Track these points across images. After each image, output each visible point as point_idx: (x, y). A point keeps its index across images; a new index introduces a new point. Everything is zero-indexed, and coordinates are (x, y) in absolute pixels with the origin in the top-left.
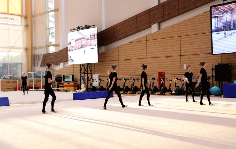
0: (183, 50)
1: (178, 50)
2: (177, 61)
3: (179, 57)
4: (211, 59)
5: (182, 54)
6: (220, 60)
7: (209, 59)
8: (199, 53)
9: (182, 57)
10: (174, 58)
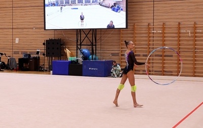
0: (15, 23)
1: (10, 22)
2: (9, 35)
3: (11, 30)
4: (44, 34)
5: (14, 27)
6: (53, 36)
7: (42, 34)
8: (32, 27)
9: (14, 30)
10: (5, 30)
